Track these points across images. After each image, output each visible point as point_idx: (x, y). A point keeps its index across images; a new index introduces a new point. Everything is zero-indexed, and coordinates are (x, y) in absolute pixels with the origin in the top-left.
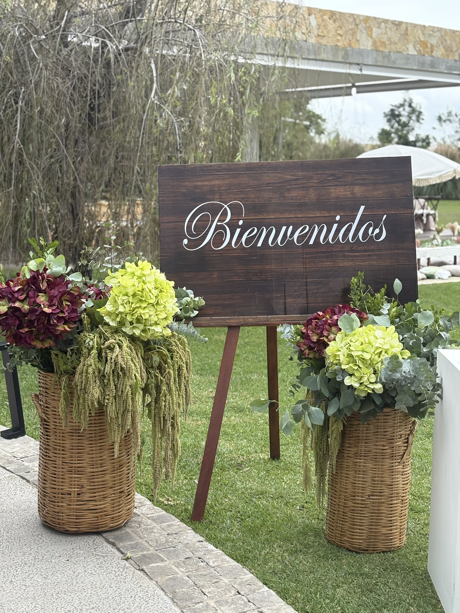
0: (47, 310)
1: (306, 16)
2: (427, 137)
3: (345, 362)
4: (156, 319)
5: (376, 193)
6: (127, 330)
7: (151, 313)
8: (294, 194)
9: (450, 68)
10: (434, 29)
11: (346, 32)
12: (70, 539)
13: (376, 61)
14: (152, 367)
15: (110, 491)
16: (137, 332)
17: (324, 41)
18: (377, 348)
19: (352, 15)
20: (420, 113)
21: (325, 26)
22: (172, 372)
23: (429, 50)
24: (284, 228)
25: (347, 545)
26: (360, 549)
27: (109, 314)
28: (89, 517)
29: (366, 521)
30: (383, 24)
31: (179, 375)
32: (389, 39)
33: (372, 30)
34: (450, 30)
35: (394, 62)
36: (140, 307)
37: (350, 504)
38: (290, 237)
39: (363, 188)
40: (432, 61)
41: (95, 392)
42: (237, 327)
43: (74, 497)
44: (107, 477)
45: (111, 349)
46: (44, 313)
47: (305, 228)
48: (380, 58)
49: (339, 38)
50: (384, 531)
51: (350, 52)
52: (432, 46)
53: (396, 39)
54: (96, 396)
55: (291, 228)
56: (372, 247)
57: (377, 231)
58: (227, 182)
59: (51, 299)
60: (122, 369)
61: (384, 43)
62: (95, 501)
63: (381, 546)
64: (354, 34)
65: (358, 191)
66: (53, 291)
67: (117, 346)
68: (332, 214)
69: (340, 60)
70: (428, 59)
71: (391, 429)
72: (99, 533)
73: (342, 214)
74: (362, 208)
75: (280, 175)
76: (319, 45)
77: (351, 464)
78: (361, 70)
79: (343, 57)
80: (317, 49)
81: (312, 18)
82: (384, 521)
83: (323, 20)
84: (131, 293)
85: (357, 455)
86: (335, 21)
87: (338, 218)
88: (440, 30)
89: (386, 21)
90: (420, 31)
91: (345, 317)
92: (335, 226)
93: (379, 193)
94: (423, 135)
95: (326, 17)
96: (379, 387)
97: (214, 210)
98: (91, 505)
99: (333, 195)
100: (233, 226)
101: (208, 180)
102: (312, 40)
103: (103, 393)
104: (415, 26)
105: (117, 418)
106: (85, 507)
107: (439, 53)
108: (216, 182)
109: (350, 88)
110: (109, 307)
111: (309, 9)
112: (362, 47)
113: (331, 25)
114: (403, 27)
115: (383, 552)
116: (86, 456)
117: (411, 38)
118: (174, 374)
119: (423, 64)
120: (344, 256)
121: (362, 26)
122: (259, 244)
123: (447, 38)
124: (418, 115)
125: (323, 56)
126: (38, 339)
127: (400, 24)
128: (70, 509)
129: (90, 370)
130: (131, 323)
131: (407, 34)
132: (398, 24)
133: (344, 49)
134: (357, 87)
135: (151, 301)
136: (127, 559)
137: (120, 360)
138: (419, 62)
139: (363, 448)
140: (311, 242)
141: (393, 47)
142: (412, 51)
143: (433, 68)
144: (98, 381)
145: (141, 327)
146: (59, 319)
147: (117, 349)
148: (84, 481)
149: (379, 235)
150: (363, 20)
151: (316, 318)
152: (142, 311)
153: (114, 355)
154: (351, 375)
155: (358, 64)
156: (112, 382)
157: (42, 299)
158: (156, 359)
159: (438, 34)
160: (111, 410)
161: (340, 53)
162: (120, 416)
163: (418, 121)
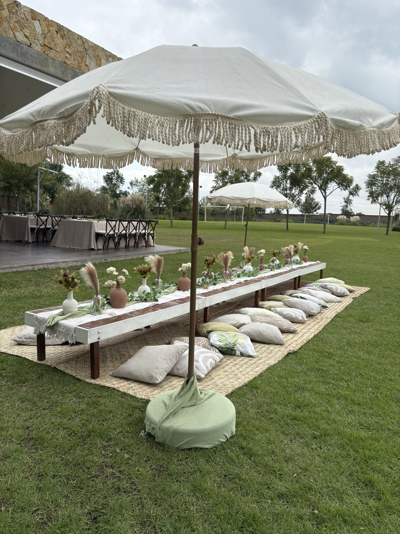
1: (29, 18)
2: (125, 192)
11: (75, 53)
17: (51, 54)
19: (81, 37)
21: (52, 38)
64: (82, 58)
76: (45, 56)
81: (37, 24)
83: (49, 31)
86: (62, 37)
95: (52, 29)
102: (37, 48)
111: (33, 12)
113: (59, 41)
121: (91, 53)
124: (122, 180)
125: (51, 70)
150: (92, 47)
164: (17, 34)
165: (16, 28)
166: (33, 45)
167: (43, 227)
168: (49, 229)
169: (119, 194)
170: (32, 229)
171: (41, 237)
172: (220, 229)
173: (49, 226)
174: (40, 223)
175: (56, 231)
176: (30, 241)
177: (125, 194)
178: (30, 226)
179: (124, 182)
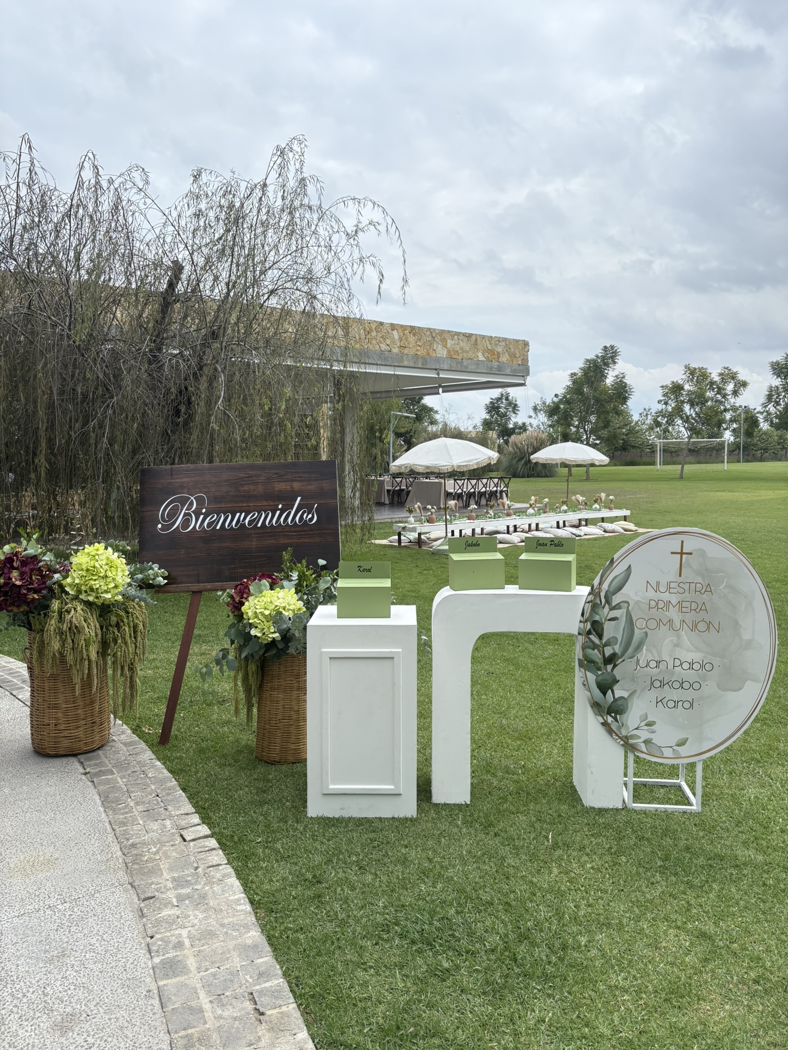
0: (18, 583)
1: (390, 331)
2: (524, 424)
3: (252, 617)
4: (106, 588)
5: (310, 487)
6: (82, 597)
7: (101, 584)
8: (246, 488)
9: (514, 371)
10: (499, 340)
11: (424, 343)
12: (51, 760)
13: (451, 367)
14: (111, 625)
15: (83, 722)
16: (91, 599)
17: (406, 351)
18: (276, 606)
19: (429, 329)
20: (516, 405)
21: (407, 339)
22: (127, 629)
23: (496, 356)
24: (238, 514)
25: (265, 759)
26: (274, 761)
27: (70, 585)
28: (65, 743)
29: (278, 740)
30: (456, 337)
31: (135, 632)
32: (462, 348)
33: (446, 341)
34: (514, 340)
35: (466, 367)
36: (92, 579)
37: (267, 727)
38: (243, 521)
39: (300, 484)
40: (498, 366)
41: (56, 645)
42: (200, 592)
43: (52, 727)
44: (80, 711)
45: (68, 612)
46: (14, 585)
47: (254, 514)
48: (454, 364)
49: (419, 348)
50: (293, 746)
51: (428, 360)
52: (498, 353)
53: (467, 349)
54: (56, 648)
55: (243, 514)
56: (306, 529)
57: (310, 516)
58: (194, 479)
59: (22, 575)
60: (76, 627)
61: (457, 351)
62: (70, 730)
63: (291, 758)
64: (431, 345)
65: (296, 485)
66: (24, 568)
67: (73, 610)
68: (276, 503)
69: (420, 366)
70: (495, 364)
71: (297, 668)
72: (75, 755)
73: (284, 503)
74: (299, 499)
75: (235, 474)
76: (400, 355)
77: (268, 695)
78: (438, 374)
79: (423, 364)
80: (401, 357)
81: (395, 333)
82: (293, 739)
83: (404, 334)
84: (85, 569)
85: (272, 689)
86: (414, 335)
87: (280, 506)
88: (505, 340)
89: (458, 334)
90: (487, 342)
91: (256, 584)
92: (278, 512)
93: (312, 487)
94: (520, 423)
95: (407, 332)
96: (277, 635)
97: (183, 501)
98: (66, 733)
99: (277, 489)
100: (197, 513)
101: (180, 478)
102: (395, 350)
103: (63, 646)
104: (483, 337)
105: (76, 665)
106: (62, 735)
107: (504, 358)
108: (186, 480)
109: (437, 388)
110: (69, 580)
111: (392, 325)
112: (438, 356)
113: (412, 339)
114: (474, 337)
115: (293, 763)
116: (61, 696)
117: (480, 347)
118: (130, 631)
119: (491, 368)
120: (285, 535)
121: (438, 338)
122: (218, 527)
123: (511, 347)
124: (515, 408)
125: (406, 363)
126: (14, 605)
127: (470, 335)
128: (49, 737)
129: (52, 629)
130: (86, 592)
131: (477, 344)
132: (469, 336)
133: (423, 358)
134: (443, 387)
135: (101, 575)
136: (86, 774)
137: (74, 619)
138: (487, 367)
139: (276, 683)
140: (259, 525)
141: (465, 355)
142: (481, 358)
143: (500, 371)
144: (58, 637)
145: (94, 594)
146: (29, 590)
147: (73, 612)
148: (60, 715)
149: (311, 519)
150: (439, 333)
151: (241, 584)
152: (93, 583)
153: (70, 616)
154: (256, 627)
155: (436, 369)
156: (68, 637)
157: (15, 574)
158: (114, 619)
159: (503, 343)
160: (70, 658)
161: (420, 360)
162: (78, 663)
163: (514, 413)
164: (381, 345)
165: (380, 342)
166: (393, 349)
167: (398, 488)
168: (403, 490)
169: (514, 429)
170: (388, 491)
171: (396, 499)
172: (672, 479)
173: (403, 487)
174: (395, 484)
175: (410, 491)
176: (387, 502)
177: (523, 428)
178: (386, 488)
179: (518, 410)
